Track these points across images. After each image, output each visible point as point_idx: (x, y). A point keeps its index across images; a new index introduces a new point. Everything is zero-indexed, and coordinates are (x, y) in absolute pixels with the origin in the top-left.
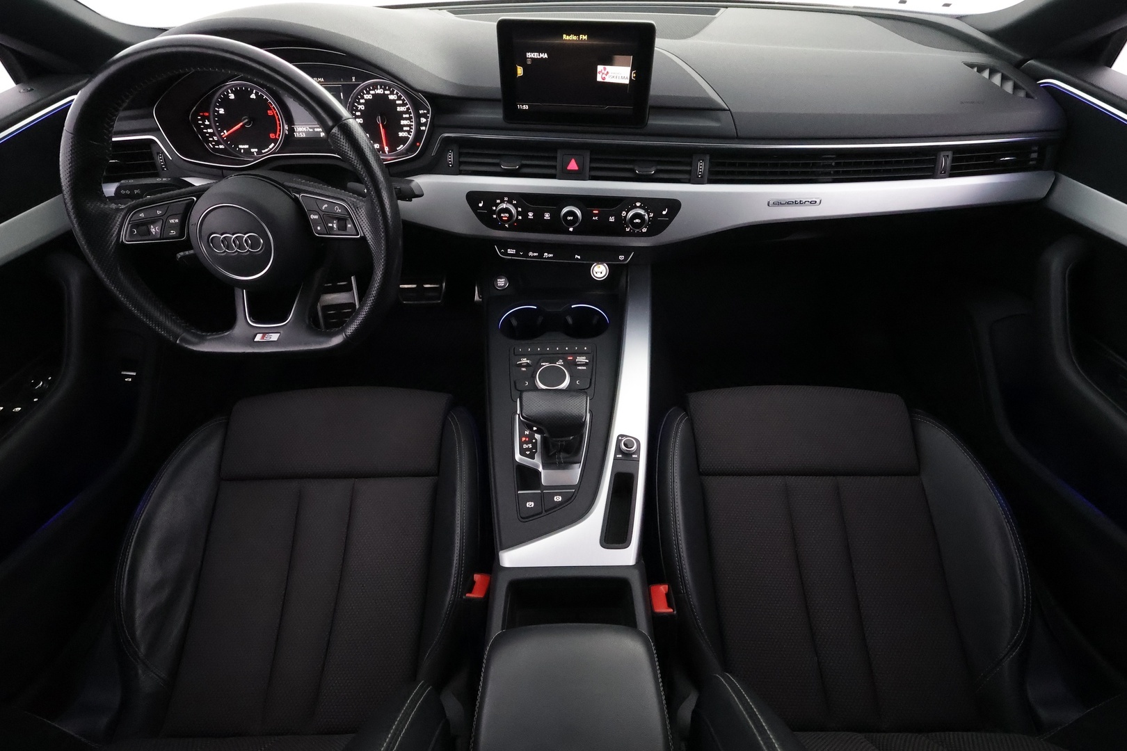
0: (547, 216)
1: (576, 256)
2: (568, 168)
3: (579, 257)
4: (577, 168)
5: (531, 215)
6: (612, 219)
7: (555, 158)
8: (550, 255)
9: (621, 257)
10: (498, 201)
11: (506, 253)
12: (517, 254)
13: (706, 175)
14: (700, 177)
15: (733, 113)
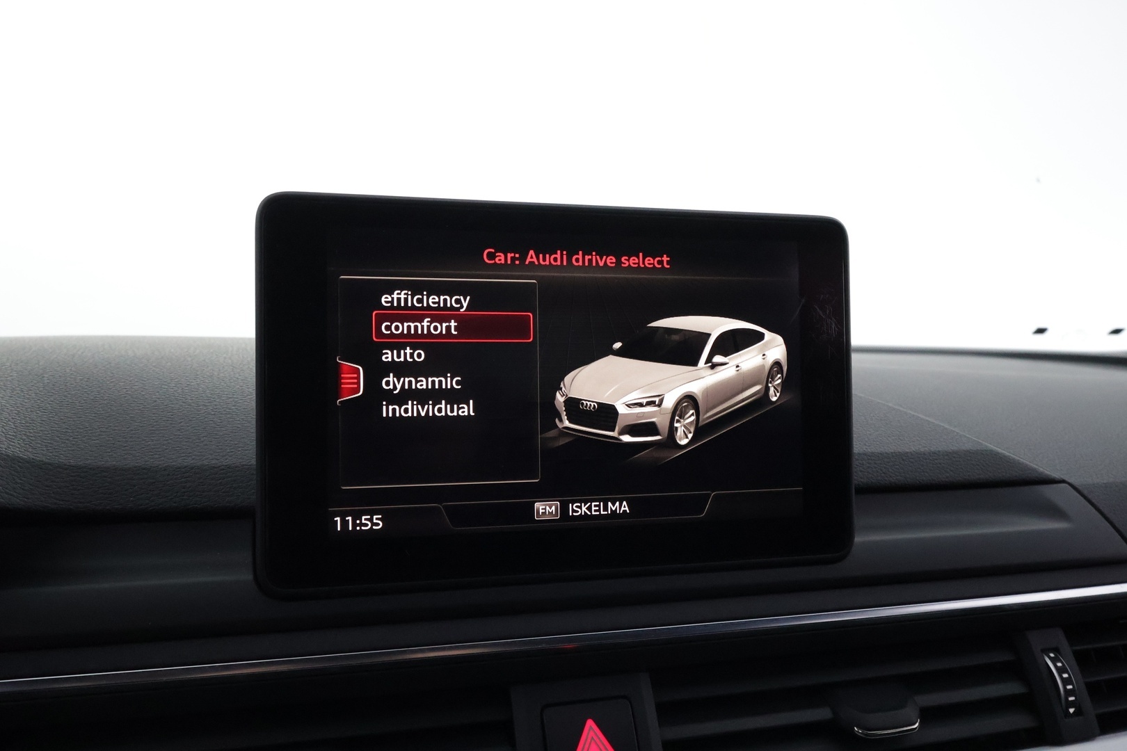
13: (1087, 704)
14: (1074, 712)
15: (1080, 488)
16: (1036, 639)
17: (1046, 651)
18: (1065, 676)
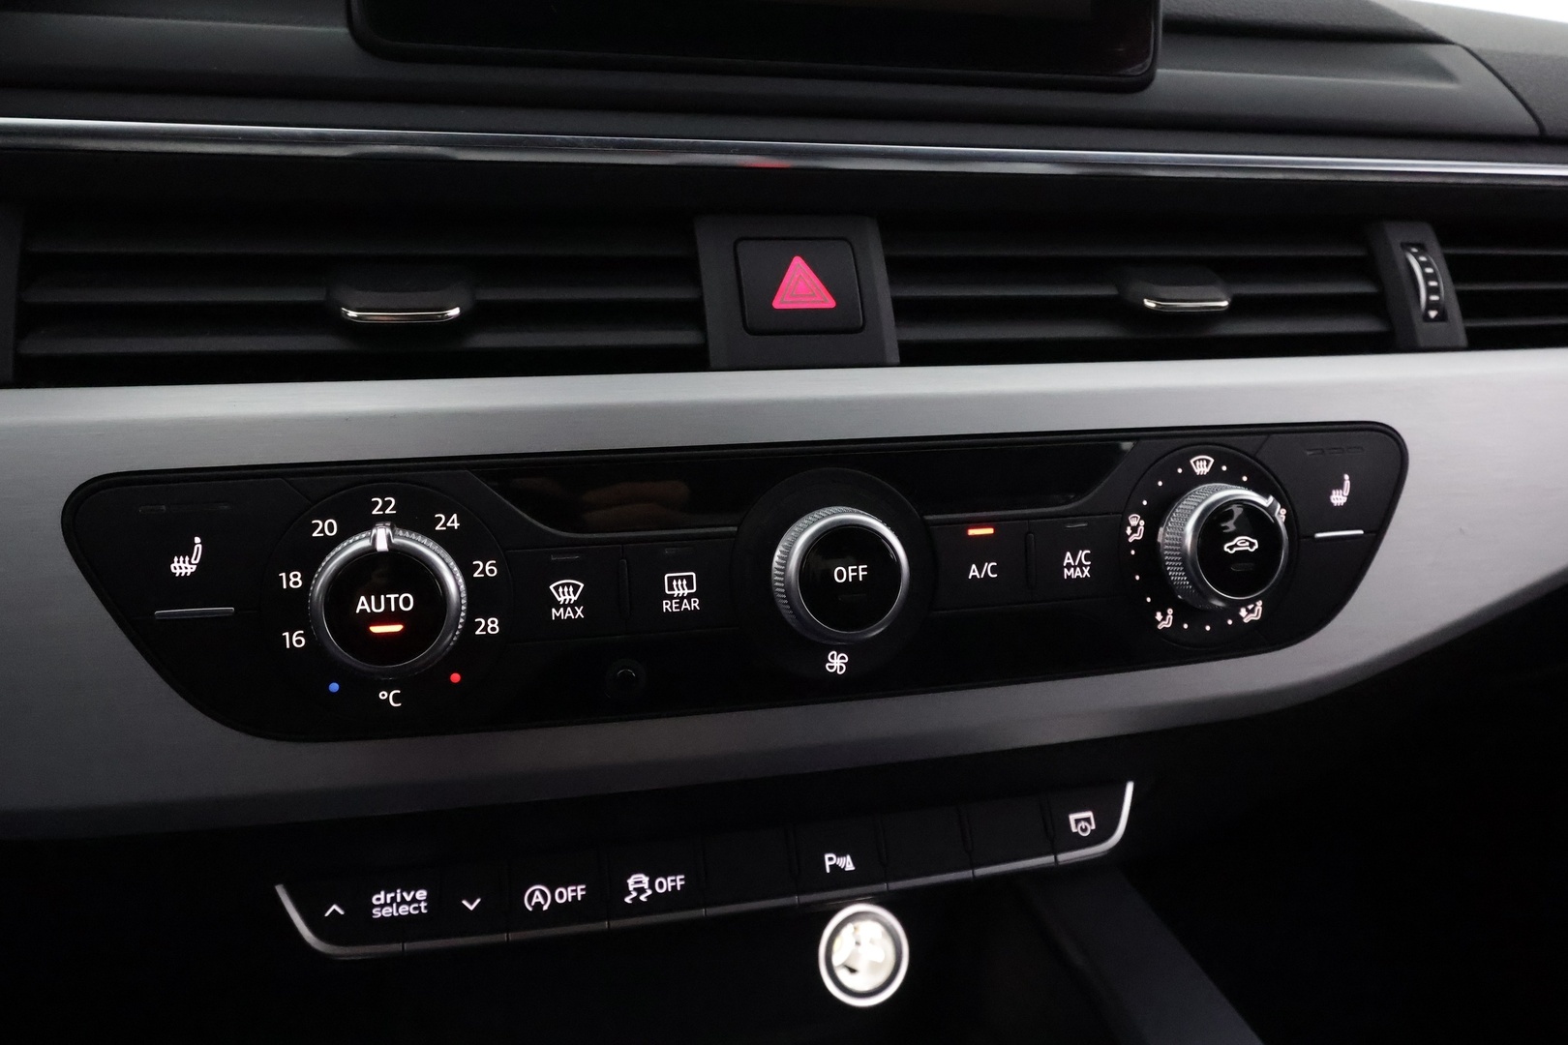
0: (680, 591)
1: (830, 860)
2: (781, 302)
3: (847, 863)
4: (829, 302)
5: (566, 594)
6: (1076, 566)
7: (688, 270)
8: (669, 883)
9: (1081, 821)
10: (325, 527)
11: (360, 925)
12: (441, 916)
13: (1454, 310)
14: (1436, 317)
15: (1476, 52)
16: (1396, 234)
17: (1406, 246)
18: (1429, 270)
